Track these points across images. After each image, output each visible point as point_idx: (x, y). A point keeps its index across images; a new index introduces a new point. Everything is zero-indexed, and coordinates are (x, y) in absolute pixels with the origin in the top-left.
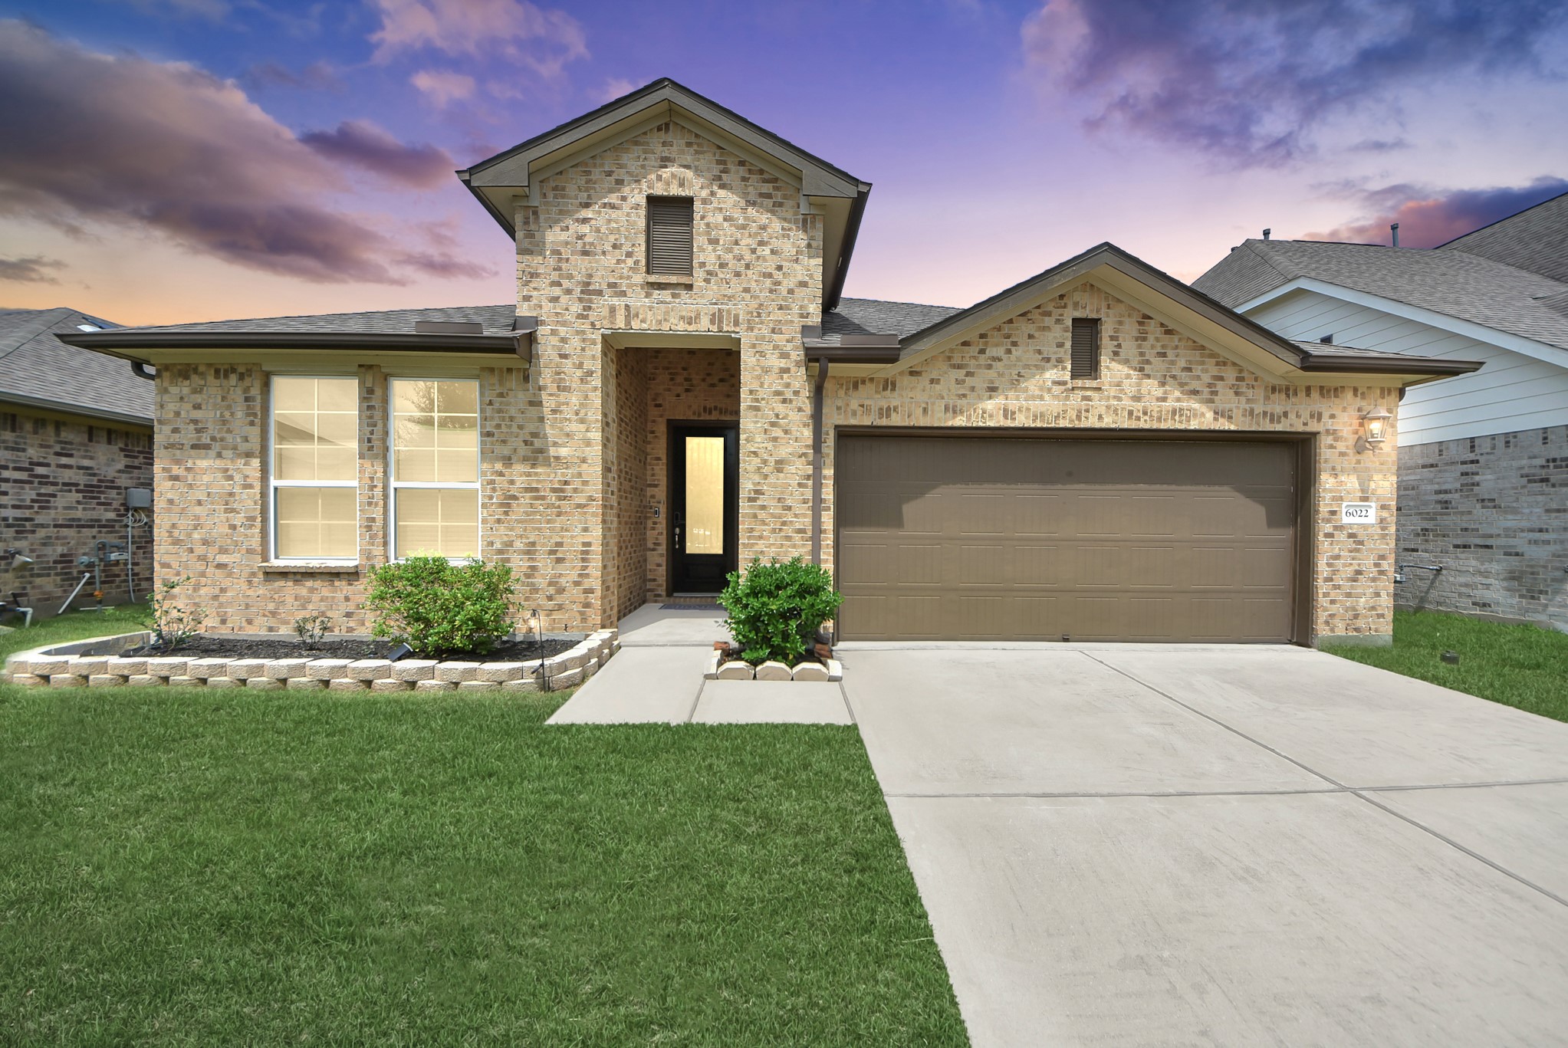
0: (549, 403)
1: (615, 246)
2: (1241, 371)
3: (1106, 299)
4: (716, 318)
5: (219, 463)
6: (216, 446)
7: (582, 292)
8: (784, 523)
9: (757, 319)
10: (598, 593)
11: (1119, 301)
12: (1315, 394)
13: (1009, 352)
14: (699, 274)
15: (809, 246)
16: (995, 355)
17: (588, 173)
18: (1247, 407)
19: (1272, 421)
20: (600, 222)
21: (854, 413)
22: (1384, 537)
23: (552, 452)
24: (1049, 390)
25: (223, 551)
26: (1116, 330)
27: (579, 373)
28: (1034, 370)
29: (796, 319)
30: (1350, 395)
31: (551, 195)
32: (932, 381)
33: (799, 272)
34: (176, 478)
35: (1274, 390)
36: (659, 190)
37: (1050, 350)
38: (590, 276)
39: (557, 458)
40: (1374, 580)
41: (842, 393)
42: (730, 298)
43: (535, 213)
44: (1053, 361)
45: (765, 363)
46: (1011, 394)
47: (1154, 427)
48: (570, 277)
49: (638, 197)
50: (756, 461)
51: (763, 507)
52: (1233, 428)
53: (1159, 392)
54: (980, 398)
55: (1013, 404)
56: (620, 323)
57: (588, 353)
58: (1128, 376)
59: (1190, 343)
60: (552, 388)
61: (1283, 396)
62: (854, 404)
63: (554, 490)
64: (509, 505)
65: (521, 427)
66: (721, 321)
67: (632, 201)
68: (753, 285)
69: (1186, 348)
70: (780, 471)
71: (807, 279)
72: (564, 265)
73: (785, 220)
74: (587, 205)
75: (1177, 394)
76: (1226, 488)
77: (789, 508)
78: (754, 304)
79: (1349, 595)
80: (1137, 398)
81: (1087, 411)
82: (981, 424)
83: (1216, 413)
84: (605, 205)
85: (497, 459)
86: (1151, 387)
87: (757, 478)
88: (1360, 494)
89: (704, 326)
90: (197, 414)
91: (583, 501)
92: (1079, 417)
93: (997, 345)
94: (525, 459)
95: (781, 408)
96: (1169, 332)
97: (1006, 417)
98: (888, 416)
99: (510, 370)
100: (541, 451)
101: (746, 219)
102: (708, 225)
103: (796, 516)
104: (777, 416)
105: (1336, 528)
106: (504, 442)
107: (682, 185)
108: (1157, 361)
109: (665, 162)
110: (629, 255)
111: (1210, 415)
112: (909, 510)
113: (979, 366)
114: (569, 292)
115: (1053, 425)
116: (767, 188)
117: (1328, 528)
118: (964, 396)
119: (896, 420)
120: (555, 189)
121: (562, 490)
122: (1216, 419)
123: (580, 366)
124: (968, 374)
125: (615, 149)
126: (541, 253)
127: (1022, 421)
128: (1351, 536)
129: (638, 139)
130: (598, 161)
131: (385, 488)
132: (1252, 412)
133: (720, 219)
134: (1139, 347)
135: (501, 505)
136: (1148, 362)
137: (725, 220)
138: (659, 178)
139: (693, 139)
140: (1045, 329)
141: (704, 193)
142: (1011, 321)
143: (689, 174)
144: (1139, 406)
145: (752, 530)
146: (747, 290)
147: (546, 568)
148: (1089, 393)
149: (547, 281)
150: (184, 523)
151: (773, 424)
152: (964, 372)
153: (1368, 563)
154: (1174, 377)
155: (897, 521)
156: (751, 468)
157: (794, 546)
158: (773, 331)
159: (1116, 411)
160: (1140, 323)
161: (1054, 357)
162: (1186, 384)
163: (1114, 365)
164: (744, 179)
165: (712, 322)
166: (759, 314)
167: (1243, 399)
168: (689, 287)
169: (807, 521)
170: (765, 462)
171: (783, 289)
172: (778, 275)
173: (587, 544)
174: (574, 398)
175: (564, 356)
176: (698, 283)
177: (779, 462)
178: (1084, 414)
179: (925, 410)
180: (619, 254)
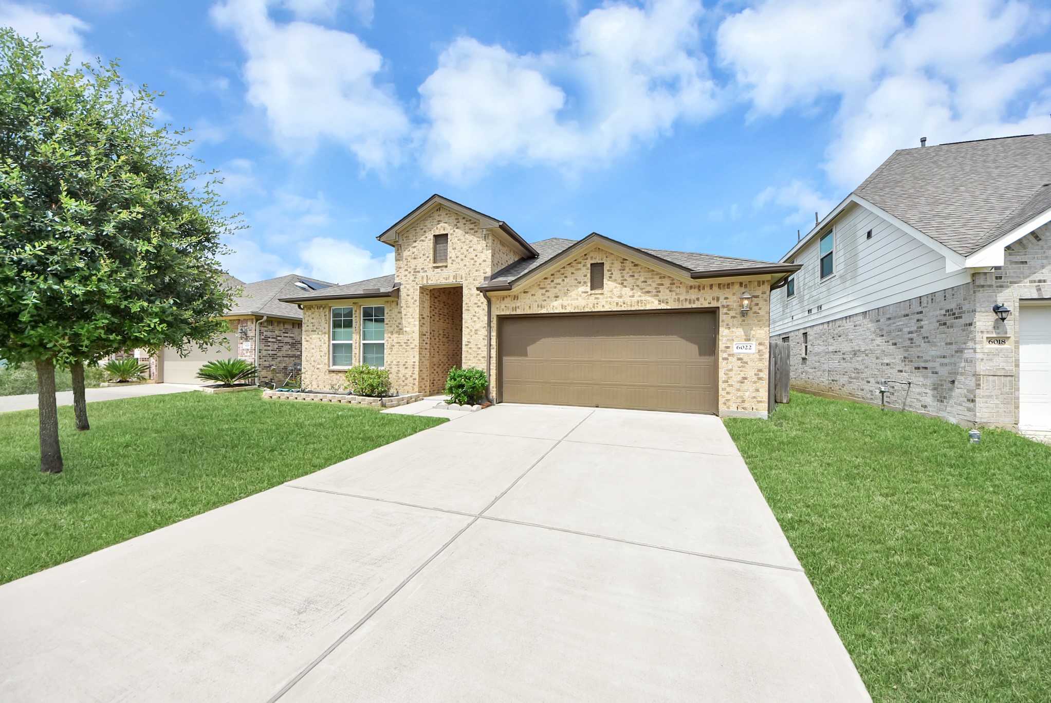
0: (404, 312)
1: (423, 255)
2: (673, 280)
3: (606, 253)
4: (455, 277)
5: (318, 336)
6: (317, 330)
7: (414, 272)
8: (478, 354)
9: (468, 276)
10: (417, 380)
11: (612, 254)
12: (715, 288)
13: (563, 280)
14: (449, 261)
15: (487, 246)
16: (558, 282)
17: (416, 230)
18: (676, 297)
19: (690, 303)
20: (419, 247)
21: (503, 310)
22: (761, 360)
23: (405, 329)
24: (580, 295)
25: (318, 364)
26: (611, 267)
27: (413, 301)
28: (574, 287)
29: (482, 274)
30: (737, 287)
31: (405, 239)
32: (532, 295)
33: (483, 257)
34: (307, 341)
35: (691, 287)
36: (437, 234)
37: (581, 279)
38: (416, 266)
39: (406, 331)
40: (755, 382)
41: (498, 302)
42: (460, 269)
43: (401, 246)
44: (582, 283)
45: (471, 292)
46: (565, 298)
47: (629, 309)
48: (410, 267)
49: (430, 236)
50: (468, 330)
51: (470, 348)
52: (669, 307)
53: (631, 293)
54: (551, 301)
55: (565, 303)
56: (425, 282)
57: (416, 294)
58: (616, 287)
59: (647, 269)
60: (405, 306)
61: (697, 290)
62: (503, 306)
63: (405, 343)
64: (392, 348)
65: (396, 321)
66: (456, 278)
67: (429, 238)
68: (467, 264)
69: (644, 272)
70: (476, 334)
71: (485, 259)
72: (409, 264)
73: (478, 237)
74: (415, 241)
75: (639, 293)
76: (675, 336)
77: (480, 348)
78: (468, 270)
79: (738, 390)
80: (620, 297)
81: (597, 304)
82: (552, 312)
83: (659, 301)
84: (420, 241)
85: (389, 332)
86: (627, 291)
87: (468, 337)
88: (745, 337)
89: (451, 280)
90: (313, 321)
91: (413, 347)
92: (594, 307)
93: (558, 278)
94: (397, 332)
95: (477, 309)
96: (636, 265)
97: (562, 308)
98: (516, 310)
99: (393, 301)
100: (401, 329)
101: (465, 239)
102: (452, 243)
103: (482, 351)
104: (476, 312)
105: (729, 355)
106: (391, 326)
107: (444, 230)
108: (630, 280)
109: (439, 221)
110: (428, 257)
111: (656, 302)
112: (530, 349)
113: (551, 288)
114: (410, 272)
115: (582, 311)
116: (472, 226)
117: (725, 355)
118: (545, 300)
119: (519, 312)
120: (406, 237)
121: (407, 343)
122: (659, 304)
123: (413, 298)
124: (547, 291)
125: (424, 220)
126: (402, 260)
127: (569, 310)
128: (739, 359)
130: (419, 225)
131: (360, 343)
132: (679, 299)
133: (456, 239)
134: (621, 273)
135: (390, 348)
136: (626, 280)
137: (458, 240)
138: (437, 228)
139: (448, 212)
140: (579, 269)
141: (452, 231)
142: (564, 268)
143: (446, 225)
144: (621, 300)
145: (466, 357)
146: (465, 265)
147: (402, 370)
148: (598, 296)
149: (404, 270)
150: (309, 355)
151: (474, 316)
152: (545, 290)
153: (750, 373)
154: (638, 286)
155: (525, 354)
156: (466, 333)
157: (481, 363)
158: (474, 280)
159: (610, 303)
160: (622, 263)
161: (582, 281)
162: (644, 289)
163: (609, 283)
164: (465, 224)
165: (454, 279)
166: (469, 274)
167: (674, 294)
168: (446, 267)
169: (485, 354)
170: (471, 330)
171: (477, 264)
172: (476, 259)
173: (414, 362)
174: (411, 310)
175: (408, 295)
176: (449, 265)
177: (476, 330)
178: (596, 305)
179: (530, 307)
180: (425, 257)
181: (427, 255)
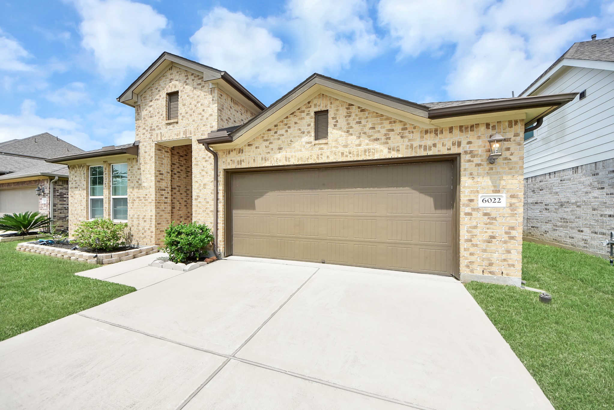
0: (142, 169)
1: (158, 113)
2: (405, 124)
3: (330, 99)
4: (185, 133)
5: (79, 192)
6: (79, 187)
7: (150, 130)
8: (206, 208)
9: (197, 131)
10: (154, 233)
11: (337, 100)
12: (456, 131)
13: (287, 131)
14: (180, 117)
15: (213, 100)
16: (281, 133)
17: (152, 90)
18: (409, 144)
19: (425, 149)
20: (155, 106)
21: (229, 164)
22: (513, 215)
23: (143, 184)
24: (304, 146)
25: (80, 217)
26: (335, 114)
27: (149, 157)
28: (297, 138)
29: (209, 129)
30: (483, 129)
31: (143, 100)
32: (256, 148)
33: (209, 111)
34: (72, 196)
35: (426, 132)
36: (169, 91)
37: (305, 128)
38: (152, 124)
39: (144, 186)
40: (505, 242)
41: (224, 156)
42: (188, 124)
43: (140, 107)
44: (306, 133)
45: (200, 147)
46: (288, 150)
47: (355, 159)
48: (147, 126)
49: (163, 94)
50: (197, 185)
51: (200, 202)
52: (400, 156)
53: (357, 142)
54: (275, 153)
55: (289, 155)
56: (159, 139)
57: (152, 150)
58: (341, 136)
59: (375, 114)
60: (143, 163)
61: (433, 135)
62: (229, 160)
63: (144, 197)
64: (133, 203)
65: (136, 177)
66: (186, 134)
67: (162, 96)
68: (196, 119)
69: (372, 117)
70: (205, 188)
71: (212, 113)
72: (146, 122)
73: (205, 92)
74: (151, 101)
75: (367, 141)
77: (208, 202)
78: (196, 125)
79: (485, 251)
80: (346, 146)
81: (322, 155)
82: (276, 165)
83: (389, 149)
84: (156, 100)
85: (131, 187)
86: (353, 140)
87: (198, 191)
88: (493, 188)
89: (182, 136)
90: (76, 179)
91: (150, 201)
92: (318, 158)
93: (282, 129)
94: (137, 187)
95: (205, 164)
96: (363, 110)
97: (286, 161)
98: (241, 164)
99: (133, 159)
100: (140, 185)
101: (193, 94)
102: (182, 99)
103: (210, 205)
104: (204, 167)
105: (473, 209)
106: (132, 182)
107: (175, 87)
108: (357, 127)
109: (171, 79)
110: (162, 115)
111: (386, 150)
112: (257, 202)
113: (274, 139)
114: (147, 131)
115: (306, 162)
116: (200, 81)
117: (468, 210)
118: (269, 153)
119: (244, 165)
120: (144, 98)
122: (389, 152)
123: (150, 155)
124: (270, 143)
125: (158, 80)
126: (141, 119)
127: (293, 162)
128: (485, 214)
129: (164, 75)
130: (154, 85)
131: (109, 198)
132: (412, 146)
133: (186, 96)
134: (347, 120)
136: (351, 127)
137: (187, 96)
138: (169, 87)
139: (179, 70)
140: (302, 118)
141: (182, 88)
142: (287, 118)
143: (177, 82)
144: (347, 150)
145: (196, 211)
146: (194, 121)
147: (142, 224)
148: (322, 146)
149: (142, 128)
150: (74, 209)
151: (203, 170)
152: (268, 142)
153: (500, 231)
154: (365, 133)
155: (252, 207)
156: (196, 187)
159: (335, 154)
160: (348, 109)
161: (306, 131)
162: (371, 136)
163: (334, 131)
164: (193, 80)
165: (184, 134)
166: (197, 129)
167: (406, 140)
168: (177, 123)
169: (212, 208)
170: (200, 185)
171: (205, 118)
172: (203, 113)
173: (151, 216)
174: (148, 166)
175: (145, 152)
176: (180, 121)
177: (205, 185)
178: (320, 156)
179: (254, 160)
180: (159, 115)
181: (161, 113)
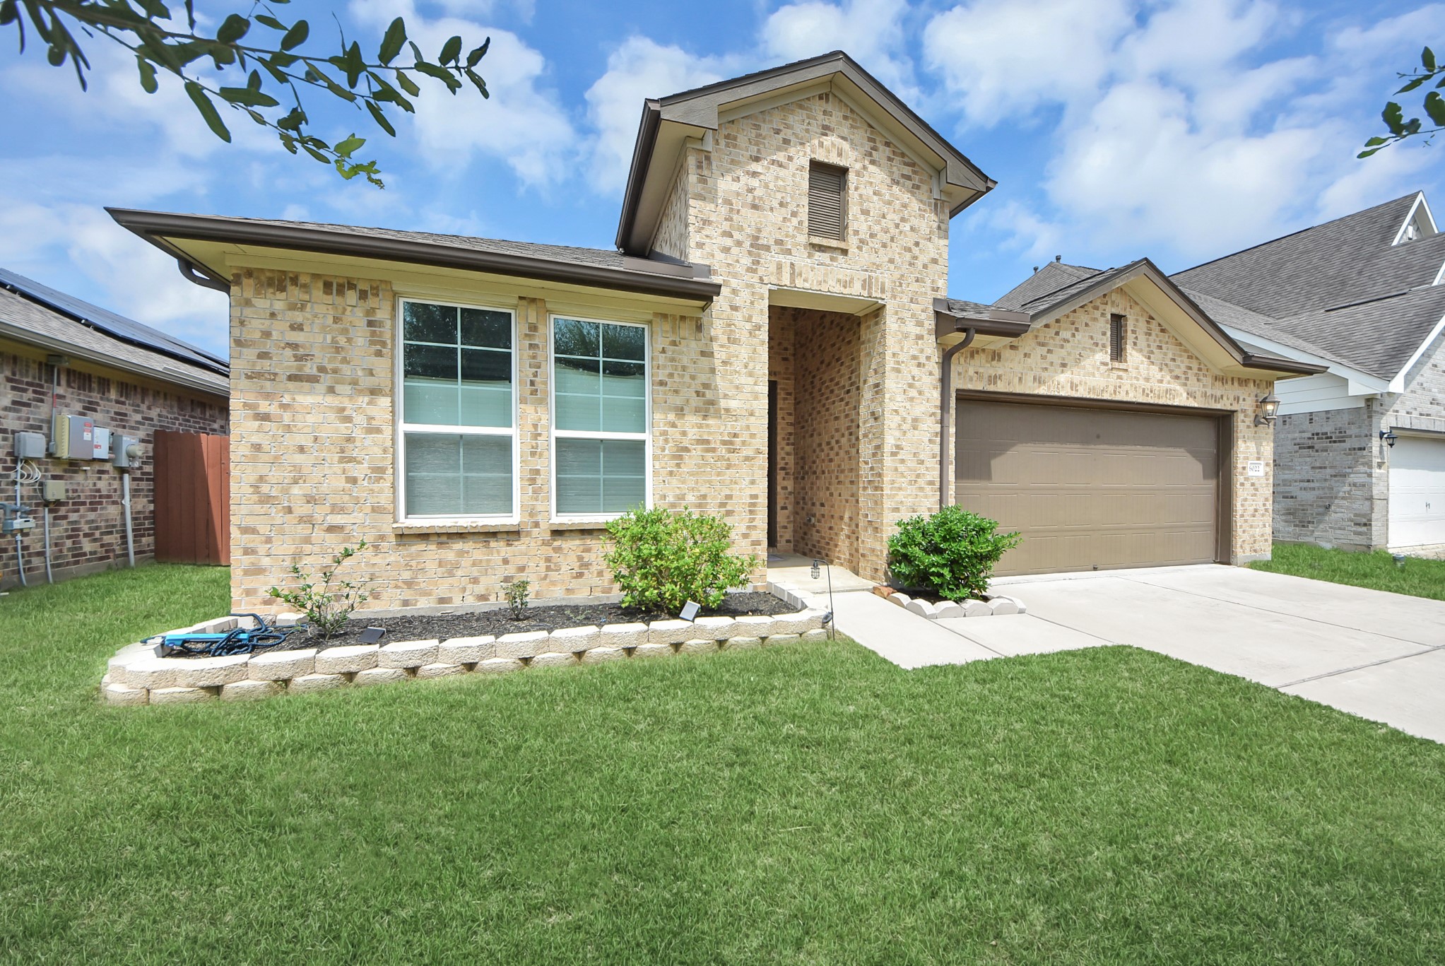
0: (720, 355)
1: (781, 204)
2: (1200, 363)
3: (1129, 301)
4: (867, 284)
5: (330, 400)
6: (327, 380)
7: (752, 245)
8: (918, 476)
9: (899, 289)
10: (764, 545)
11: (1137, 303)
12: (1236, 382)
13: (1074, 335)
14: (852, 242)
15: (939, 228)
16: (1065, 337)
17: (758, 127)
18: (1203, 390)
19: (1215, 401)
20: (769, 177)
21: (971, 379)
22: (1267, 485)
23: (723, 403)
24: (1098, 368)
26: (1135, 326)
27: (748, 326)
28: (1089, 352)
29: (930, 292)
30: (1252, 386)
31: (723, 142)
32: (1025, 355)
33: (932, 250)
34: (265, 417)
35: (1216, 378)
36: (821, 157)
37: (1098, 337)
38: (759, 230)
39: (727, 410)
40: (1263, 515)
41: (961, 361)
42: (878, 266)
43: (708, 158)
44: (1100, 346)
45: (905, 329)
46: (1075, 370)
47: (1156, 402)
48: (741, 229)
49: (802, 159)
50: (897, 419)
51: (902, 461)
52: (1196, 405)
53: (1159, 376)
54: (1055, 372)
55: (1076, 379)
56: (786, 280)
57: (758, 306)
58: (1142, 362)
59: (1175, 339)
60: (723, 339)
61: (1221, 384)
62: (971, 371)
63: (724, 443)
64: (681, 457)
65: (693, 378)
66: (870, 288)
67: (795, 162)
68: (897, 257)
69: (1172, 344)
70: (915, 428)
71: (937, 257)
72: (735, 217)
73: (921, 201)
74: (757, 159)
75: (1168, 378)
76: (1182, 450)
77: (922, 462)
78: (897, 274)
79: (1251, 526)
80: (1147, 380)
81: (1120, 387)
82: (1056, 394)
83: (1188, 393)
84: (773, 162)
85: (670, 409)
86: (1154, 371)
88: (1256, 455)
89: (856, 290)
90: (297, 337)
91: (751, 453)
92: (1115, 392)
93: (1066, 330)
94: (697, 410)
95: (916, 371)
96: (1163, 331)
97: (1072, 388)
98: (995, 383)
99: (683, 318)
100: (712, 403)
101: (891, 195)
102: (861, 196)
103: (927, 469)
104: (913, 378)
105: (1245, 479)
106: (676, 392)
107: (840, 154)
108: (1157, 352)
109: (826, 128)
110: (794, 214)
111: (1185, 395)
112: (996, 464)
113: (1055, 345)
114: (739, 244)
115: (1099, 397)
116: (907, 170)
117: (1241, 479)
118: (1046, 369)
119: (1001, 387)
120: (727, 137)
121: (731, 443)
122: (1187, 398)
123: (749, 319)
124: (1049, 351)
125: (782, 108)
126: (713, 200)
127: (1082, 393)
128: (1252, 485)
129: (803, 103)
130: (767, 118)
131: (543, 436)
132: (1205, 394)
133: (872, 191)
134: (1148, 340)
135: (674, 457)
136: (1152, 352)
137: (874, 194)
138: (821, 145)
139: (849, 114)
140: (1095, 319)
141: (858, 166)
142: (1074, 311)
143: (846, 146)
144: (1148, 385)
145: (893, 482)
146: (891, 261)
148: (1120, 373)
149: (720, 231)
150: (277, 475)
151: (911, 386)
152: (1045, 349)
153: (1260, 503)
154: (1166, 365)
155: (988, 476)
156: (893, 425)
157: (926, 497)
158: (911, 301)
159: (1136, 389)
160: (1148, 322)
161: (1100, 343)
162: (1173, 371)
163: (1134, 353)
164: (890, 159)
165: (863, 287)
166: (901, 284)
167: (1201, 384)
168: (845, 252)
170: (904, 420)
171: (919, 264)
172: (916, 250)
173: (755, 497)
174: (743, 352)
175: (735, 308)
176: (853, 250)
177: (915, 420)
178: (1118, 389)
179: (1020, 379)
180: (785, 212)
181: (792, 207)
